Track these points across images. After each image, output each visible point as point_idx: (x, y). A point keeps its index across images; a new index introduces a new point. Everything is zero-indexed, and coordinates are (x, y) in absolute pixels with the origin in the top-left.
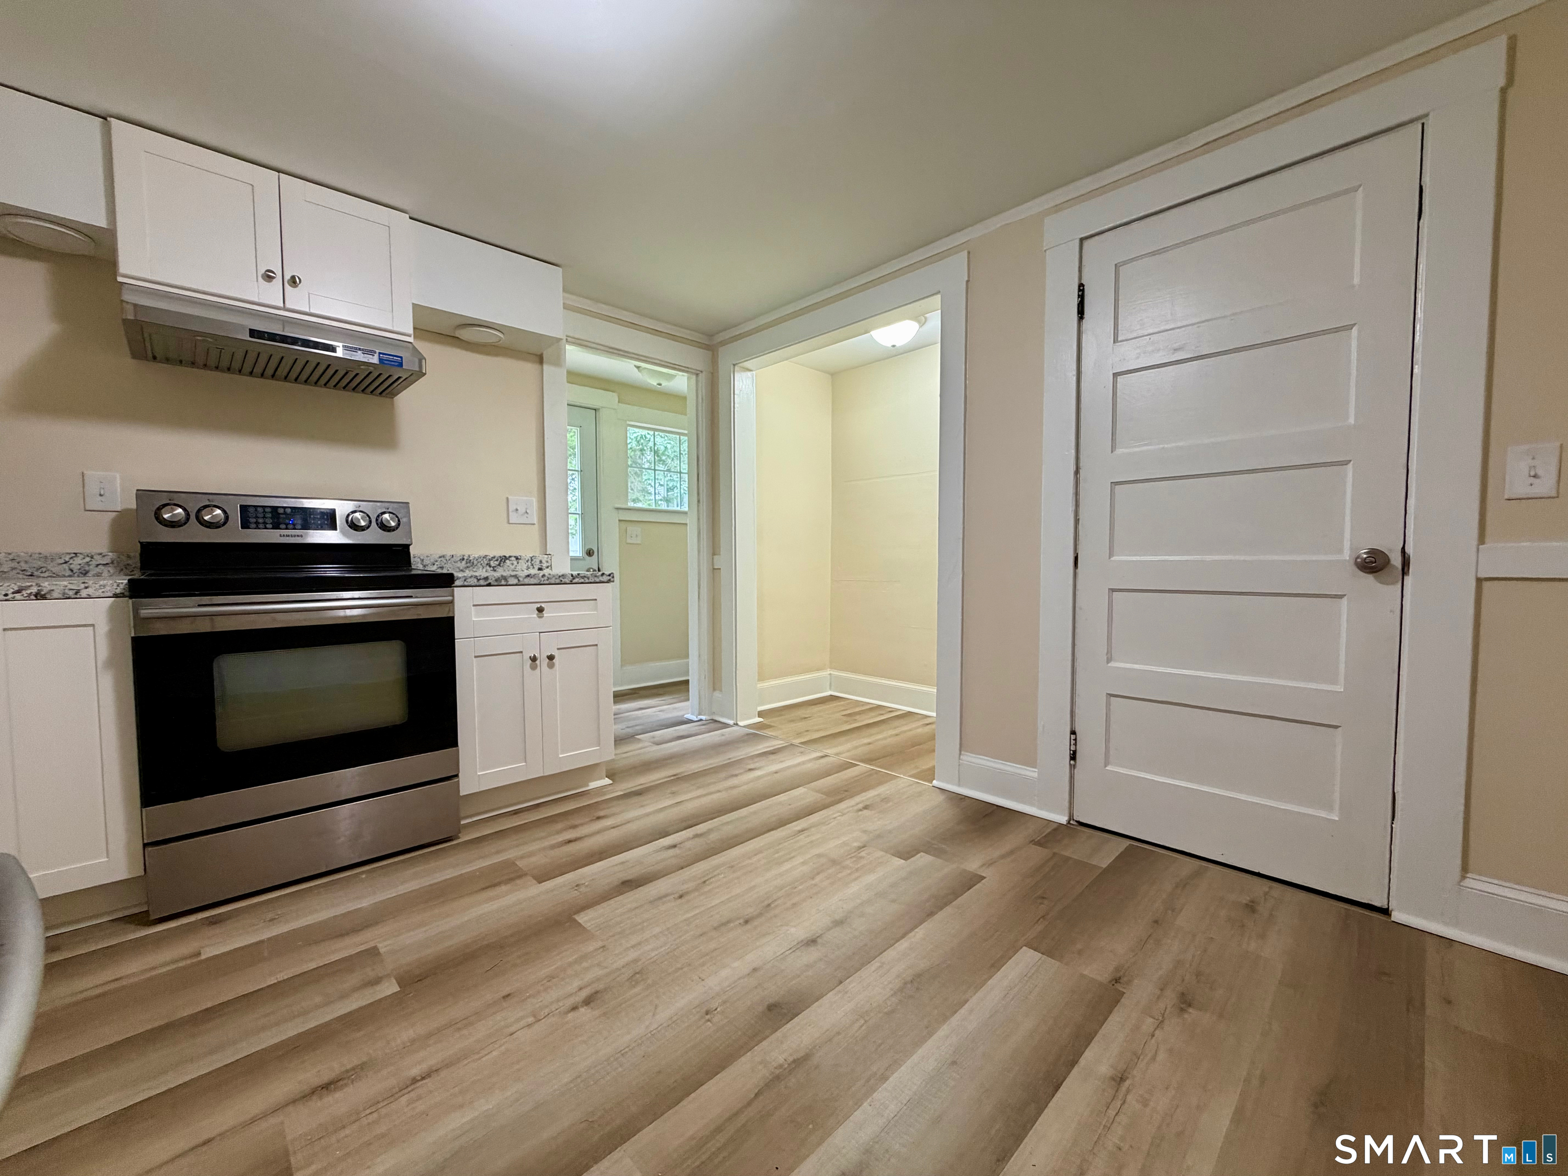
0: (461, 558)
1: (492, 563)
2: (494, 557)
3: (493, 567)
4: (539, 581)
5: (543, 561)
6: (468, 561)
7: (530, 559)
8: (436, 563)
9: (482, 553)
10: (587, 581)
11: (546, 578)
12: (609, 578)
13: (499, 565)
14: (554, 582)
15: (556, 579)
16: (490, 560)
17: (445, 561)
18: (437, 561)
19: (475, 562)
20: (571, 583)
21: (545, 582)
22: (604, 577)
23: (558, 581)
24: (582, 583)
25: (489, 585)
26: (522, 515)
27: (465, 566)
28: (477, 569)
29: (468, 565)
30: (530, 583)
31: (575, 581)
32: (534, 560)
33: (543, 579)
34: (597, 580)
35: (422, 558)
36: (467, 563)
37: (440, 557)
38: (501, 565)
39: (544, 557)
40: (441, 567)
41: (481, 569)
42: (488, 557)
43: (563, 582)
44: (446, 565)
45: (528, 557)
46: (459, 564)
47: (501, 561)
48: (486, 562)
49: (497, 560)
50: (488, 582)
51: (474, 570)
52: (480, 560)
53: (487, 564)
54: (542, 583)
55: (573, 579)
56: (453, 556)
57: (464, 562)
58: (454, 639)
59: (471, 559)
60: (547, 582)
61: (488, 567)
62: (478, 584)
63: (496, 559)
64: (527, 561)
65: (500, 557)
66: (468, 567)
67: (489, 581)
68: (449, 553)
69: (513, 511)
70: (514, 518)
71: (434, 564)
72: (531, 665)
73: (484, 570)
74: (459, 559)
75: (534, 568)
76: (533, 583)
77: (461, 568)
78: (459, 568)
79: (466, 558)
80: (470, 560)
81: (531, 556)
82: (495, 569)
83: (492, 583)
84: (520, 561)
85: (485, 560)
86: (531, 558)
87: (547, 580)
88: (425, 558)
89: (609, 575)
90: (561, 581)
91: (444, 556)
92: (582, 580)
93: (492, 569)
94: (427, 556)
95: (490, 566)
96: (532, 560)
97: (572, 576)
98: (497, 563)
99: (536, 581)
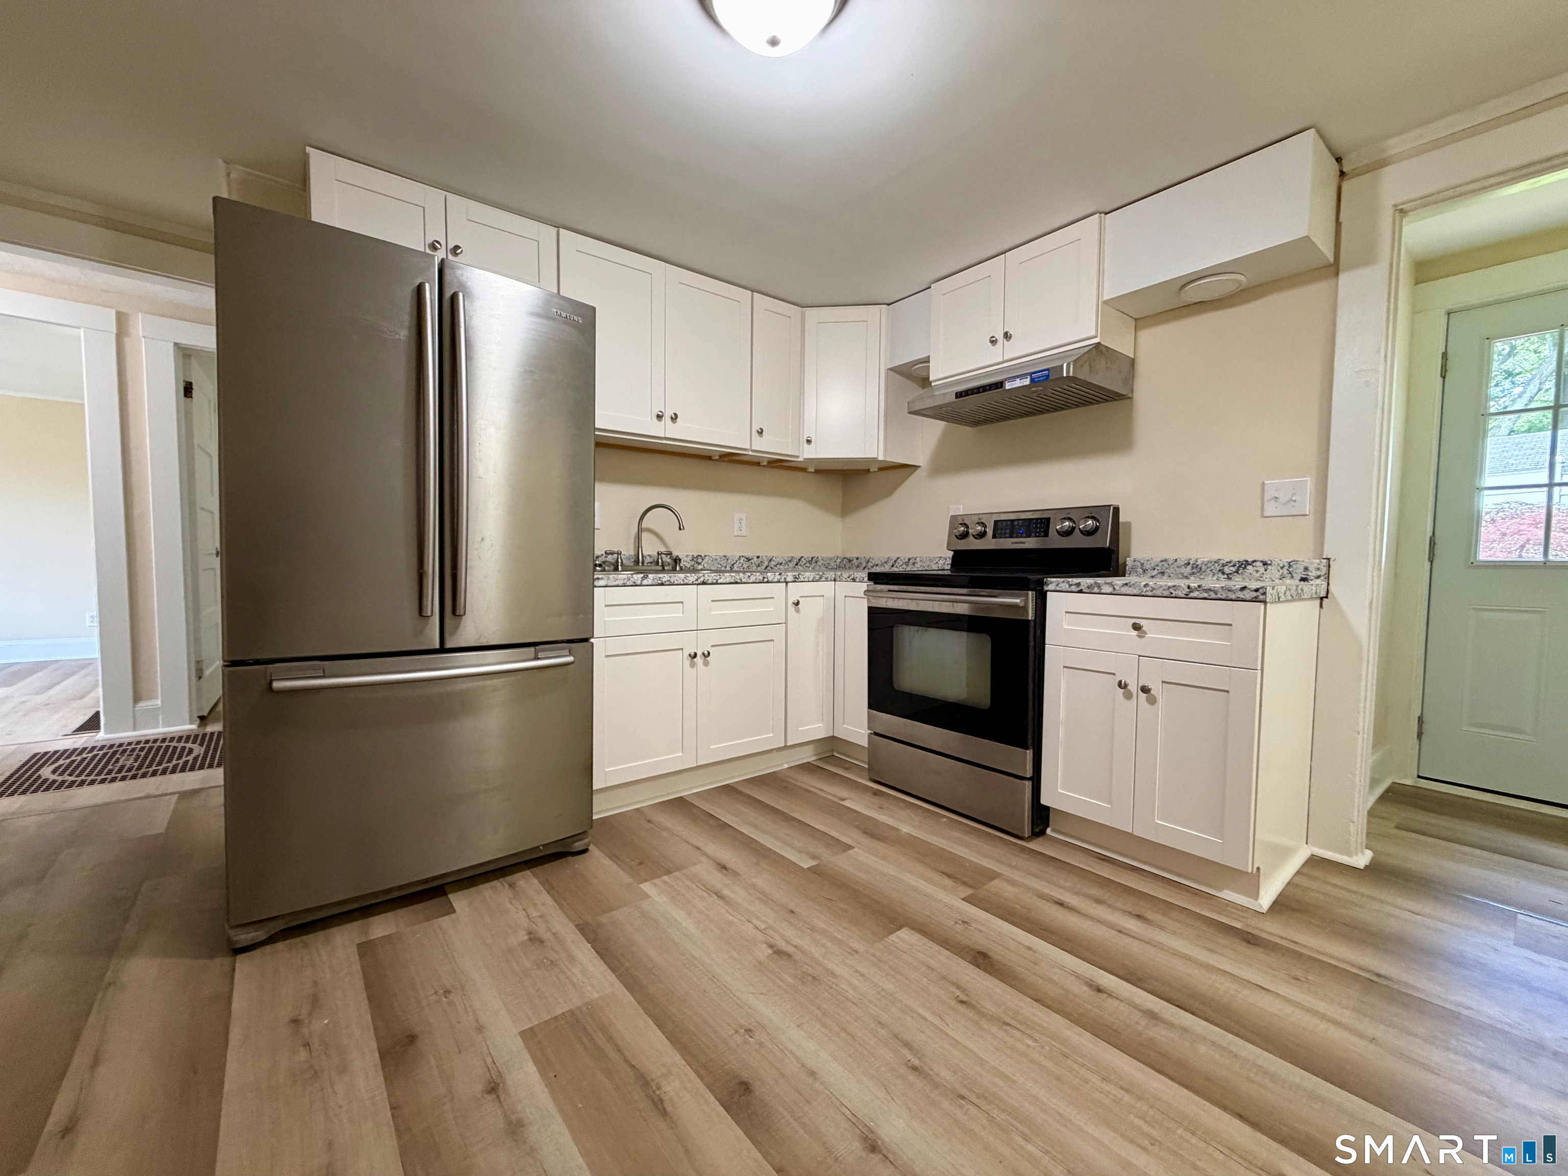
0: (1186, 562)
1: (1226, 570)
2: (1230, 562)
3: (1227, 574)
4: (1140, 592)
5: (1311, 568)
6: (1195, 566)
7: (1286, 564)
8: (1157, 568)
9: (1215, 557)
10: (1213, 596)
11: (1148, 588)
12: (1255, 594)
13: (1237, 572)
14: (1160, 595)
15: (1165, 590)
16: (1223, 565)
17: (1167, 566)
18: (1158, 566)
19: (1204, 568)
20: (1187, 597)
21: (1148, 593)
22: (1245, 592)
23: (1166, 593)
24: (1205, 599)
25: (1081, 592)
26: (1285, 504)
27: (1191, 572)
28: (1205, 575)
29: (1195, 570)
30: (1128, 592)
31: (1192, 595)
32: (1295, 566)
33: (1145, 589)
34: (1233, 597)
35: (1142, 562)
36: (1193, 568)
37: (1162, 561)
38: (1240, 572)
39: (1312, 563)
40: (1162, 573)
41: (1210, 576)
42: (1221, 562)
43: (1173, 595)
44: (1167, 570)
45: (1285, 561)
46: (1183, 570)
47: (1240, 567)
48: (1218, 568)
49: (1234, 566)
50: (1079, 589)
51: (1202, 577)
52: (1209, 565)
53: (1220, 570)
54: (1142, 594)
55: (1190, 592)
56: (1176, 560)
57: (1189, 567)
58: (1044, 644)
59: (1198, 563)
60: (1150, 594)
61: (1220, 575)
62: (1069, 590)
63: (1232, 564)
64: (1282, 568)
65: (1239, 562)
66: (1193, 573)
67: (1082, 587)
68: (1171, 556)
69: (1269, 500)
70: (1270, 509)
71: (1154, 569)
72: (1124, 694)
73: (1215, 578)
74: (1183, 564)
75: (1292, 577)
76: (1132, 593)
77: (1185, 574)
78: (1182, 574)
79: (1191, 562)
80: (1198, 565)
81: (1289, 560)
82: (1230, 576)
83: (1084, 590)
84: (1270, 567)
85: (1216, 565)
86: (1289, 563)
87: (1151, 591)
88: (1146, 563)
89: (1257, 590)
90: (1172, 593)
91: (1166, 560)
92: (1206, 595)
93: (1226, 576)
94: (1148, 561)
95: (1223, 573)
96: (1290, 566)
97: (1189, 587)
98: (1234, 569)
99: (1135, 592)
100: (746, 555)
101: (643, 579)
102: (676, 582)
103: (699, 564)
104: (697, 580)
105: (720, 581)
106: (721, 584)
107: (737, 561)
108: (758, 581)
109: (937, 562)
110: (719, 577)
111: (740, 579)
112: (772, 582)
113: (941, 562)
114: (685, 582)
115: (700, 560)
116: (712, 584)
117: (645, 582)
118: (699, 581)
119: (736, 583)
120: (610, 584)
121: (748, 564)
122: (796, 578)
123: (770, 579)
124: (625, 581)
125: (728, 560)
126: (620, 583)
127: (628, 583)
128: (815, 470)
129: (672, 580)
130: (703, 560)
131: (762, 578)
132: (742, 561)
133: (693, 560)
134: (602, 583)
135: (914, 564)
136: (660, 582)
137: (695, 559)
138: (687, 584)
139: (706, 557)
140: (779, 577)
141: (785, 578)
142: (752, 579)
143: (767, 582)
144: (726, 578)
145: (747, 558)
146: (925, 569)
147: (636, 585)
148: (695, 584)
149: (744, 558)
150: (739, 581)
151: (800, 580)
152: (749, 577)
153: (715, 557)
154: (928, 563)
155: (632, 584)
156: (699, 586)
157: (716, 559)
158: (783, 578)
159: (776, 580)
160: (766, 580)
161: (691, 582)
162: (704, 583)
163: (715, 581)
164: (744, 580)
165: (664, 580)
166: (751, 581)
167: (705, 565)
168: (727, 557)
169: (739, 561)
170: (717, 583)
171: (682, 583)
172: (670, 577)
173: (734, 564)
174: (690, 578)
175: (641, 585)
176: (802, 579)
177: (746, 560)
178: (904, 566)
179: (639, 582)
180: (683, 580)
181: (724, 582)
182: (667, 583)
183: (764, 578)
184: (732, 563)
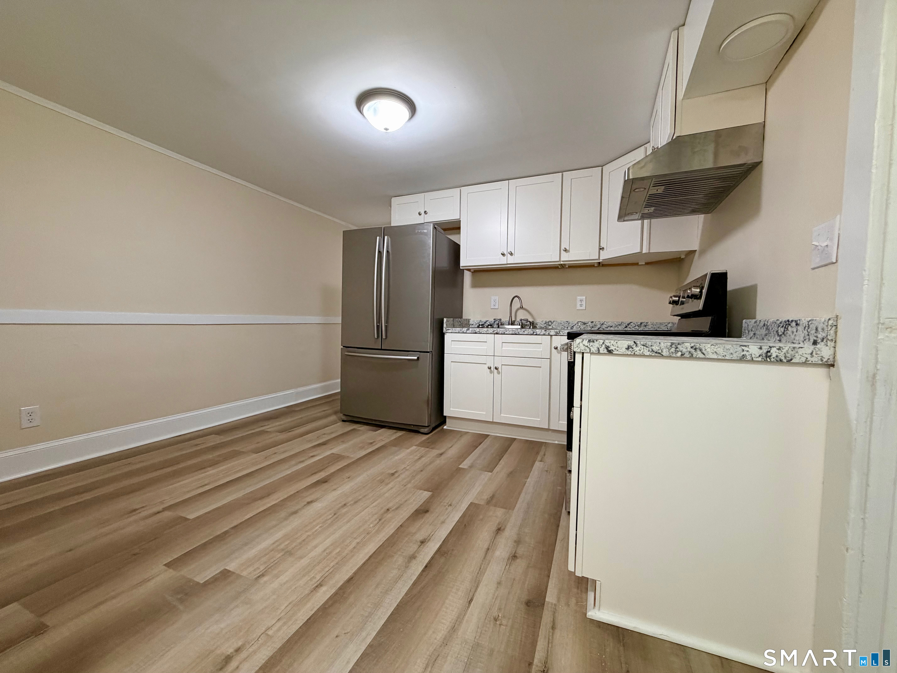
100: (583, 321)
101: (467, 330)
102: (482, 332)
103: (550, 325)
104: (493, 332)
105: (506, 333)
106: (507, 334)
107: (575, 324)
108: (529, 334)
109: (666, 325)
110: (505, 331)
111: (518, 332)
112: (538, 335)
113: (670, 325)
114: (487, 333)
115: (550, 324)
116: (502, 334)
117: (468, 332)
118: (494, 332)
119: (516, 334)
120: (453, 332)
121: (584, 326)
122: (557, 333)
123: (538, 333)
124: (459, 331)
125: (569, 324)
126: (457, 331)
127: (461, 332)
128: (645, 263)
129: (481, 331)
130: (552, 323)
131: (533, 333)
132: (579, 324)
133: (545, 323)
134: (450, 331)
135: (645, 326)
136: (475, 332)
137: (547, 323)
138: (488, 334)
139: (554, 322)
140: (544, 332)
141: (549, 333)
142: (526, 332)
143: (536, 335)
144: (510, 331)
145: (583, 323)
146: (656, 329)
147: (464, 333)
148: (492, 334)
149: (581, 323)
150: (517, 333)
151: (560, 334)
152: (524, 331)
153: (560, 322)
154: (658, 326)
155: (462, 332)
156: (495, 335)
157: (561, 323)
158: (547, 333)
159: (542, 334)
160: (535, 333)
161: (490, 333)
162: (497, 333)
163: (503, 333)
164: (520, 333)
165: (476, 331)
166: (525, 333)
167: (553, 326)
168: (569, 322)
169: (577, 324)
170: (504, 334)
171: (485, 333)
172: (480, 330)
173: (573, 326)
174: (490, 331)
175: (466, 333)
176: (562, 334)
177: (582, 324)
178: (637, 327)
179: (465, 332)
180: (486, 332)
181: (509, 333)
182: (478, 333)
183: (534, 332)
184: (572, 325)
